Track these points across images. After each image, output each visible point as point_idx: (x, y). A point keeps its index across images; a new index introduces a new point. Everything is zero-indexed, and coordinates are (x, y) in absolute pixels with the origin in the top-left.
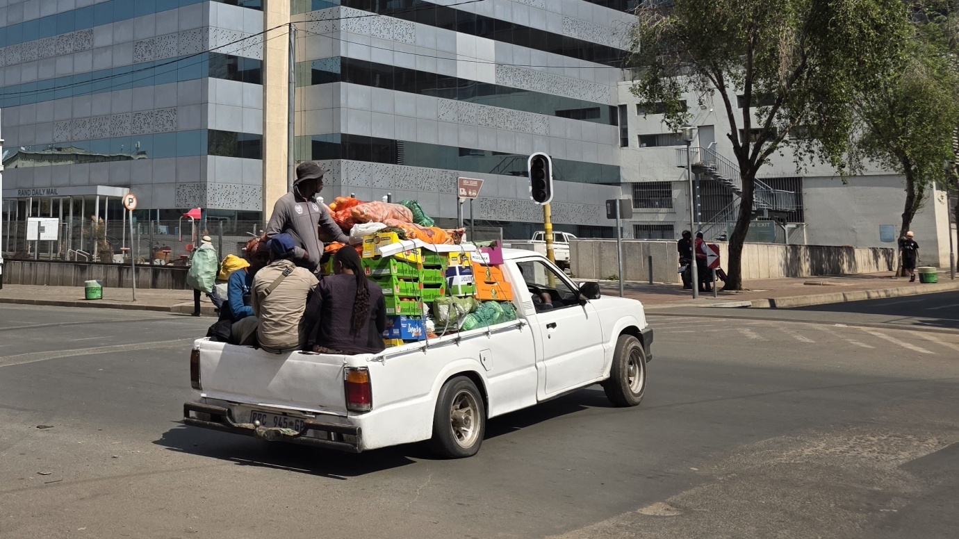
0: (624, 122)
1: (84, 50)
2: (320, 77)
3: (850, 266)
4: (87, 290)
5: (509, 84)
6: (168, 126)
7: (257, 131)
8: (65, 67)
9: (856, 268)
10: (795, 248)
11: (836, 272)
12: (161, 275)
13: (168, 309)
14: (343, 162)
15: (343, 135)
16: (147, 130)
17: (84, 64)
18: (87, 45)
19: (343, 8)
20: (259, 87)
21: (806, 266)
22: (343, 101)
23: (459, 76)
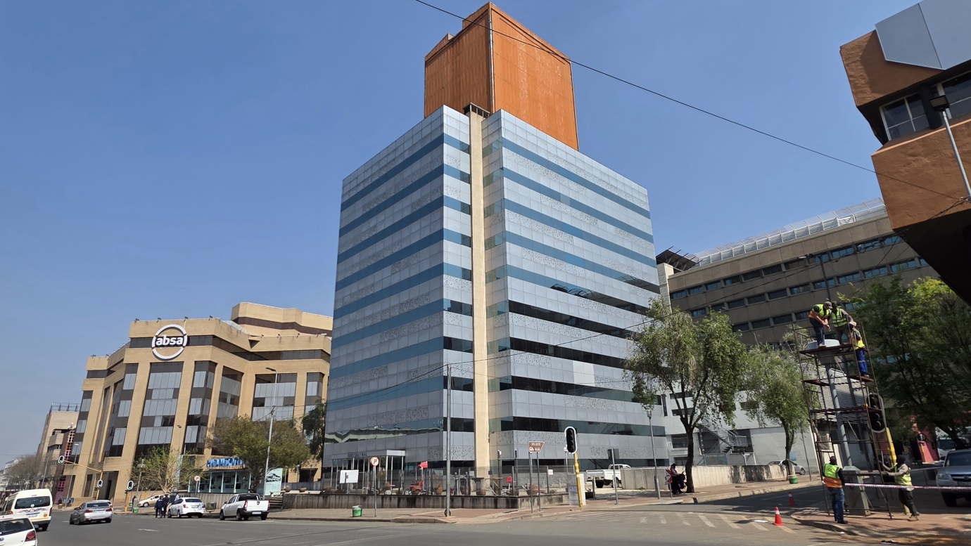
0: (665, 403)
1: (383, 376)
2: (504, 386)
3: (768, 475)
4: (353, 511)
5: (602, 386)
6: (424, 416)
7: (470, 417)
8: (373, 386)
9: (771, 477)
10: (736, 467)
11: (760, 479)
12: (402, 500)
13: (389, 521)
14: (515, 431)
15: (514, 417)
16: (414, 419)
17: (383, 384)
18: (384, 374)
19: (512, 351)
20: (471, 393)
21: (743, 477)
22: (513, 400)
23: (575, 383)
